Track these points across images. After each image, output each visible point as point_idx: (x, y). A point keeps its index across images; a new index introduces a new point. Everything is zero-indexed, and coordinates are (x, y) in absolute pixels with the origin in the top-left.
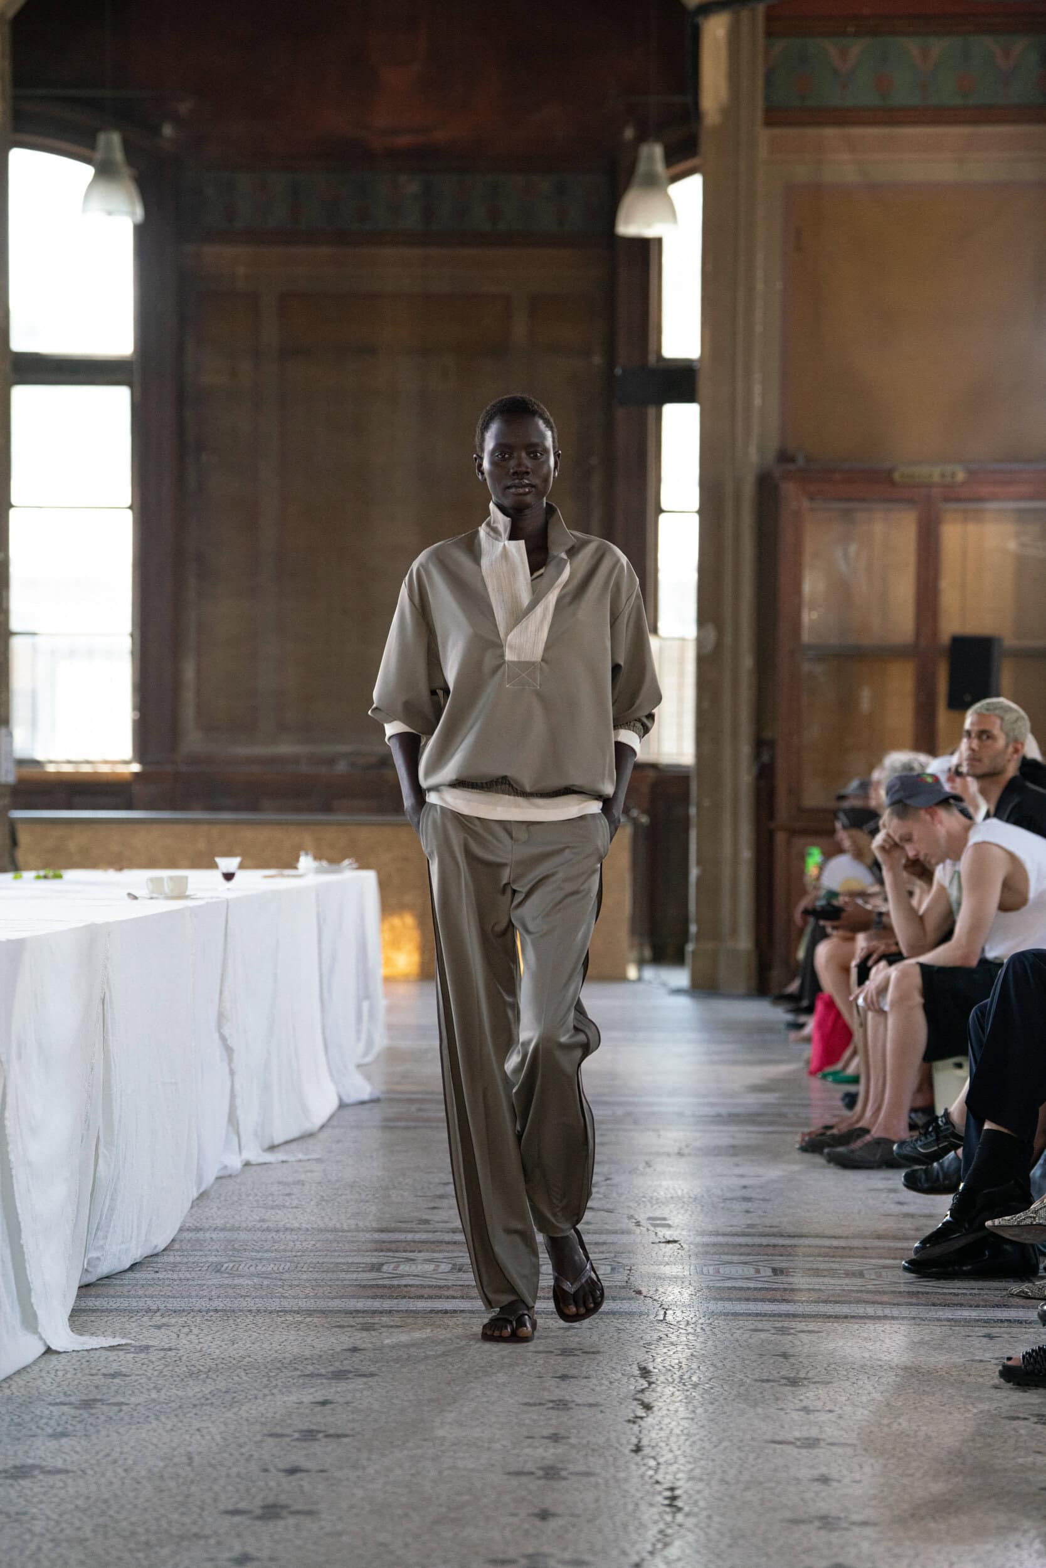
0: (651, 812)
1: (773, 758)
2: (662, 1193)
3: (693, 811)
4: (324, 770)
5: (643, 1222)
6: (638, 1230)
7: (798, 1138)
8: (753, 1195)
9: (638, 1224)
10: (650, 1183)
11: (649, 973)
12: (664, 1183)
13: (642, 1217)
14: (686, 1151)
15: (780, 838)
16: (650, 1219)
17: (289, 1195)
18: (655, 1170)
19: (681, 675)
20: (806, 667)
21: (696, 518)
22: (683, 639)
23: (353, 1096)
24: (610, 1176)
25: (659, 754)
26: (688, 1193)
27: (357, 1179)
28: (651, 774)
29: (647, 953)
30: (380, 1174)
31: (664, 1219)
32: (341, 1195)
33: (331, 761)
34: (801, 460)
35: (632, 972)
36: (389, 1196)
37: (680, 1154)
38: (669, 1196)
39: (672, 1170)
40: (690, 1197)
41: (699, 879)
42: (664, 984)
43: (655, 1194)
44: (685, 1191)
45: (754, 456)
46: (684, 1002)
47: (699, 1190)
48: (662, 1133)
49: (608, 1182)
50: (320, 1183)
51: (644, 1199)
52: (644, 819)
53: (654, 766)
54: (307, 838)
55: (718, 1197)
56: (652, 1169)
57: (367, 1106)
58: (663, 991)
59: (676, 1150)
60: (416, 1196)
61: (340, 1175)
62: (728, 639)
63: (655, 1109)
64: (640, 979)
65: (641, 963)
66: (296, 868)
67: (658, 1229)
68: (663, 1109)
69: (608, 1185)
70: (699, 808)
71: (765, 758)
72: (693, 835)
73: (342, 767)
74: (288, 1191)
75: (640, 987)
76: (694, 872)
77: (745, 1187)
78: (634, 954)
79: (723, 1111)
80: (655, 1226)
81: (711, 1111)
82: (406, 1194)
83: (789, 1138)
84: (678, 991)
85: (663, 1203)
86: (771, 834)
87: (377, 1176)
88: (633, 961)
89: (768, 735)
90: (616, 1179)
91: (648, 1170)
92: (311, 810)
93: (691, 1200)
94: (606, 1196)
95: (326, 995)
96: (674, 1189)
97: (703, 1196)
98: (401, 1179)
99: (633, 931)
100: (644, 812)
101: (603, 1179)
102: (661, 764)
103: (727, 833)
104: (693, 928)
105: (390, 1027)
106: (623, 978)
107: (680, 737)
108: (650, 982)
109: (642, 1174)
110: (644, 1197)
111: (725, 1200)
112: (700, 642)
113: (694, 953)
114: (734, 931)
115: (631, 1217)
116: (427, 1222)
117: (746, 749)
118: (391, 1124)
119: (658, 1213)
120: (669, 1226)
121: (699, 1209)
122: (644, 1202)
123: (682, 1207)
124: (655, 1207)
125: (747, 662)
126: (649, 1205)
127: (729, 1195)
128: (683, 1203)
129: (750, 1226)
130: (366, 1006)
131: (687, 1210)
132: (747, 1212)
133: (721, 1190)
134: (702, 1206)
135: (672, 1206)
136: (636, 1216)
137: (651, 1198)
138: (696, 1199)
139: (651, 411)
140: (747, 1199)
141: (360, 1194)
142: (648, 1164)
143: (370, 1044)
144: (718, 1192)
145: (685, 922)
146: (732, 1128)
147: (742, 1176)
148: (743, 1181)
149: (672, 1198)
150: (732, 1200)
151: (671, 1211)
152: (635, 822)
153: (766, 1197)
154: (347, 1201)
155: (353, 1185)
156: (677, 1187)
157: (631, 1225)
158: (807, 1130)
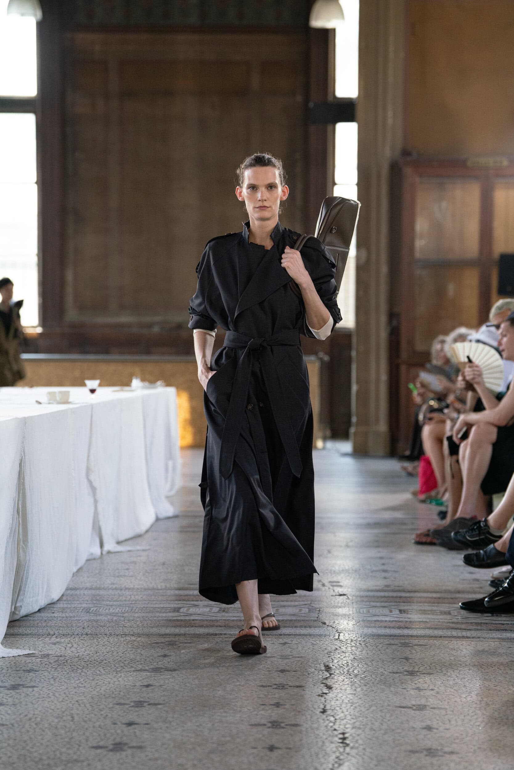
0: (331, 355)
1: (399, 323)
2: (337, 568)
3: (354, 353)
4: (146, 331)
5: (326, 584)
6: (323, 589)
7: (413, 537)
8: (389, 569)
9: (324, 585)
10: (330, 562)
11: (330, 444)
12: (338, 562)
13: (326, 581)
14: (350, 544)
15: (403, 368)
16: (330, 582)
17: (127, 569)
18: (333, 555)
19: (347, 276)
20: (418, 272)
21: (355, 188)
23: (163, 514)
26: (351, 568)
27: (166, 561)
29: (328, 433)
30: (178, 557)
31: (338, 582)
32: (157, 569)
33: (150, 325)
34: (415, 155)
35: (320, 444)
36: (184, 570)
37: (347, 546)
38: (341, 569)
39: (342, 555)
40: (353, 570)
41: (358, 392)
42: (338, 451)
43: (333, 569)
44: (350, 566)
45: (388, 152)
46: (349, 461)
48: (337, 534)
50: (145, 563)
51: (327, 571)
52: (326, 358)
54: (137, 369)
55: (368, 570)
56: (331, 554)
57: (171, 520)
58: (337, 455)
59: (345, 544)
61: (156, 558)
62: (373, 256)
63: (333, 521)
64: (324, 448)
65: (325, 439)
66: (130, 386)
67: (335, 588)
68: (338, 521)
70: (357, 352)
71: (395, 323)
72: (354, 367)
73: (156, 329)
74: (127, 567)
75: (324, 453)
76: (354, 388)
77: (383, 564)
78: (321, 434)
79: (371, 521)
80: (333, 586)
81: (365, 521)
82: (193, 569)
83: (408, 537)
84: (345, 455)
85: (338, 573)
86: (398, 366)
87: (177, 559)
88: (320, 438)
89: (396, 310)
91: (329, 555)
92: (138, 353)
93: (354, 572)
95: (149, 456)
96: (344, 565)
97: (360, 570)
99: (321, 421)
100: (325, 355)
103: (373, 366)
104: (354, 419)
105: (184, 475)
108: (330, 450)
109: (326, 557)
110: (327, 570)
111: (372, 572)
112: (357, 258)
113: (355, 433)
114: (377, 421)
115: (320, 581)
117: (383, 318)
118: (185, 530)
119: (335, 579)
120: (341, 586)
121: (358, 576)
122: (327, 573)
123: (348, 576)
124: (333, 575)
125: (384, 269)
126: (330, 574)
127: (375, 569)
128: (349, 573)
129: (386, 586)
130: (170, 463)
131: (351, 577)
132: (385, 578)
133: (371, 566)
134: (360, 575)
135: (342, 575)
136: (323, 581)
137: (331, 570)
138: (356, 571)
139: (330, 127)
140: (385, 571)
141: (167, 569)
142: (329, 552)
143: (173, 485)
144: (369, 567)
145: (349, 416)
146: (376, 531)
147: (381, 558)
148: (383, 561)
149: (343, 570)
150: (376, 571)
151: (342, 578)
152: (321, 360)
153: (396, 570)
154: (161, 573)
155: (164, 564)
156: (346, 565)
157: (320, 586)
158: (418, 532)
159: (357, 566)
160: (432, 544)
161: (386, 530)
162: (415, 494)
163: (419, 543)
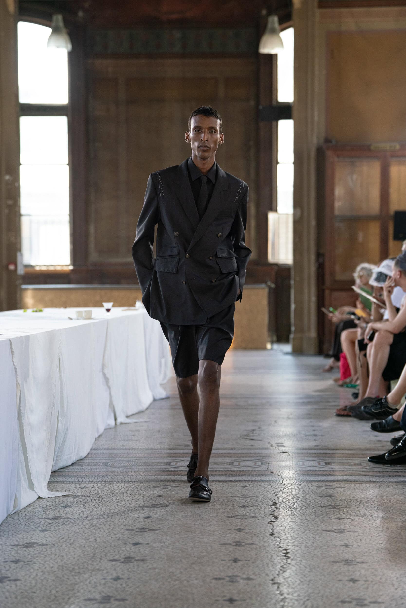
0: (276, 283)
1: (324, 261)
2: (281, 433)
3: (292, 282)
5: (274, 445)
6: (272, 448)
7: (335, 411)
8: (317, 434)
9: (272, 445)
10: (276, 429)
11: (276, 346)
12: (282, 429)
13: (273, 443)
14: (291, 416)
15: (327, 292)
16: (276, 443)
17: (134, 435)
18: (278, 424)
19: (287, 228)
20: (337, 224)
21: (292, 166)
22: (287, 214)
23: (158, 396)
25: (278, 260)
26: (291, 433)
27: (161, 429)
28: (276, 268)
29: (275, 338)
30: (169, 427)
31: (282, 443)
32: (154, 435)
34: (334, 142)
35: (269, 346)
36: (173, 436)
37: (288, 418)
38: (284, 434)
39: (285, 424)
40: (292, 435)
41: (295, 309)
42: (282, 351)
43: (279, 434)
45: (315, 140)
46: (289, 358)
48: (281, 409)
49: (260, 429)
50: (146, 431)
52: (273, 286)
53: (277, 265)
54: (139, 295)
55: (303, 435)
57: (165, 400)
58: (281, 354)
59: (287, 416)
60: (184, 436)
61: (154, 427)
62: (305, 213)
63: (279, 400)
64: (272, 349)
65: (272, 342)
66: (135, 306)
67: (280, 448)
68: (282, 400)
69: (260, 431)
70: (295, 280)
71: (321, 261)
72: (292, 291)
74: (133, 434)
75: (271, 352)
76: (293, 307)
77: (314, 430)
78: (269, 339)
79: (306, 400)
80: (278, 446)
81: (301, 401)
82: (180, 435)
83: (331, 411)
84: (287, 353)
85: (282, 437)
86: (323, 291)
88: (269, 342)
89: (322, 251)
90: (263, 428)
91: (276, 424)
94: (259, 435)
95: (148, 356)
97: (297, 434)
98: (178, 429)
99: (269, 330)
100: (272, 283)
102: (279, 264)
103: (306, 291)
104: (293, 329)
106: (265, 349)
107: (287, 253)
108: (276, 350)
109: (273, 426)
110: (274, 435)
111: (306, 436)
112: (294, 215)
113: (293, 338)
114: (309, 329)
115: (269, 443)
117: (313, 257)
118: (174, 407)
119: (280, 441)
120: (284, 446)
121: (296, 439)
122: (274, 437)
123: (289, 439)
124: (279, 439)
125: (313, 223)
126: (276, 438)
127: (308, 434)
128: (290, 437)
129: (316, 446)
130: (163, 361)
131: (291, 440)
132: (315, 440)
133: (305, 432)
134: (297, 438)
135: (285, 438)
136: (271, 442)
137: (277, 435)
138: (294, 435)
139: (274, 123)
140: (315, 435)
141: (162, 435)
142: (276, 422)
143: (165, 375)
144: (303, 432)
145: (289, 326)
146: (309, 407)
147: (313, 426)
148: (313, 428)
149: (285, 435)
150: (309, 435)
151: (285, 440)
152: (269, 287)
153: (323, 434)
154: (157, 438)
155: (159, 431)
156: (287, 431)
157: (269, 446)
158: (339, 408)
159: (295, 432)
160: (348, 416)
161: (316, 407)
162: (336, 381)
163: (339, 415)
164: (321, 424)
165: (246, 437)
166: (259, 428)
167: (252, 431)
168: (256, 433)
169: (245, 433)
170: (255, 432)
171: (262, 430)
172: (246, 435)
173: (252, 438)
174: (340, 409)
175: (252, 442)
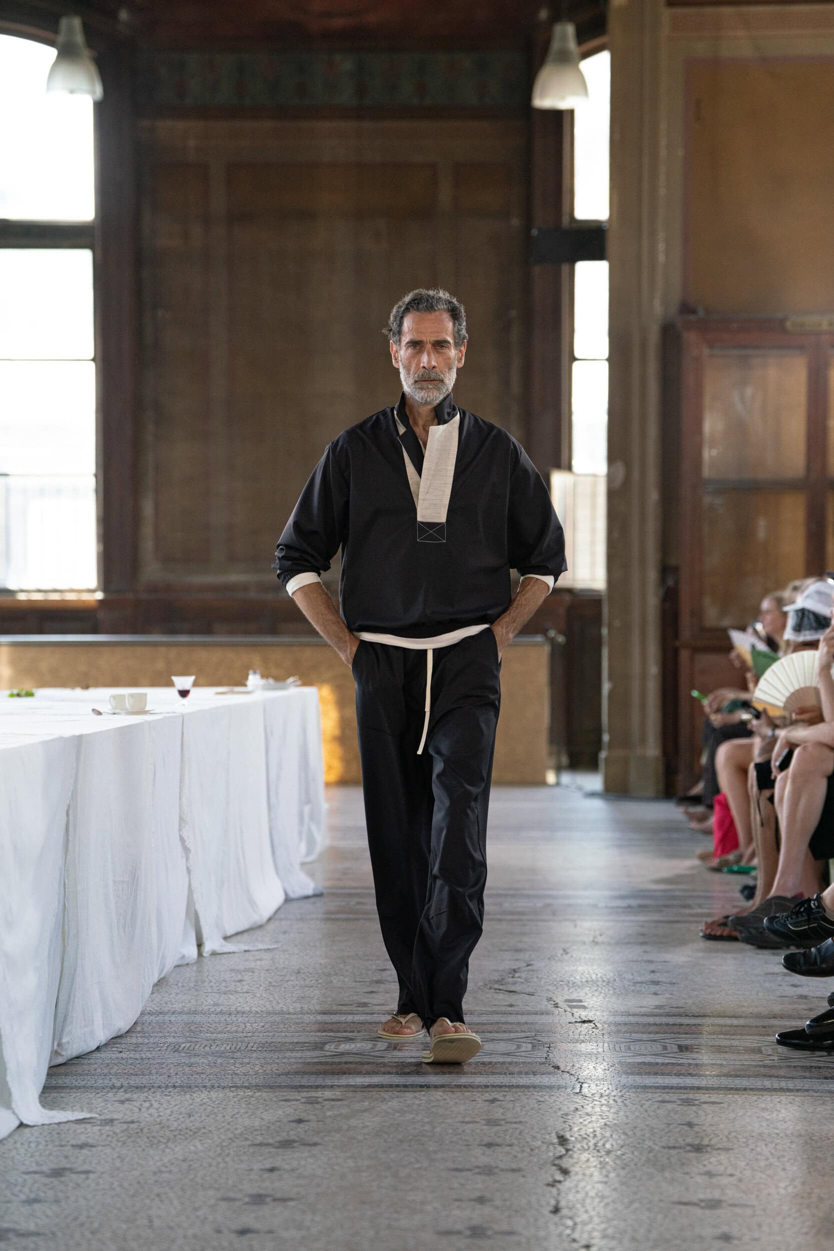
0: (568, 632)
1: (677, 582)
2: (578, 978)
3: (605, 631)
4: (270, 596)
5: (561, 1004)
6: (556, 1011)
7: (702, 927)
8: (662, 979)
9: (556, 1006)
10: (567, 968)
11: (566, 778)
12: (580, 968)
13: (559, 1000)
14: (600, 939)
15: (685, 655)
16: (567, 1001)
17: (240, 981)
18: (572, 957)
19: (593, 507)
20: (707, 500)
21: (605, 366)
22: (595, 476)
23: (298, 892)
24: (530, 963)
25: (574, 580)
26: (601, 977)
27: (302, 967)
28: (567, 598)
29: (565, 760)
30: (322, 962)
31: (581, 1001)
32: (288, 981)
34: (701, 313)
35: (551, 777)
36: (331, 982)
37: (595, 943)
38: (585, 980)
39: (587, 956)
40: (604, 981)
41: (611, 693)
42: (580, 788)
43: (572, 978)
44: (599, 975)
45: (658, 308)
46: (598, 805)
47: (612, 975)
48: (579, 923)
49: (529, 967)
50: (268, 970)
51: (562, 983)
52: (561, 639)
53: (570, 591)
54: (256, 658)
55: (629, 981)
56: (569, 955)
57: (312, 900)
58: (578, 795)
59: (591, 939)
60: (356, 981)
61: (287, 963)
62: (636, 476)
63: (572, 901)
64: (558, 784)
65: (559, 769)
66: (245, 685)
67: (575, 1011)
68: (580, 901)
69: (529, 971)
70: (610, 627)
71: (670, 582)
72: (605, 652)
74: (240, 977)
75: (557, 791)
76: (606, 687)
77: (653, 972)
78: (552, 762)
79: (633, 902)
80: (572, 1007)
81: (623, 903)
82: (346, 979)
83: (693, 927)
84: (592, 795)
85: (579, 987)
86: (676, 651)
87: (321, 964)
88: (552, 768)
89: (673, 562)
90: (537, 965)
91: (566, 957)
92: (260, 632)
93: (605, 984)
94: (527, 981)
95: (273, 799)
96: (589, 973)
97: (615, 980)
98: (341, 966)
99: (552, 741)
100: (560, 632)
101: (525, 965)
102: (577, 589)
103: (636, 651)
104: (606, 738)
106: (543, 783)
107: (593, 564)
108: (567, 787)
109: (561, 961)
110: (562, 981)
111: (635, 983)
112: (610, 478)
113: (606, 759)
114: (643, 740)
115: (550, 999)
116: (365, 1005)
117: (652, 575)
118: (333, 917)
119: (574, 996)
120: (585, 1008)
121: (612, 991)
122: (562, 985)
123: (597, 990)
124: (572, 990)
125: (653, 496)
126: (566, 988)
127: (639, 979)
128: (598, 986)
129: (657, 1007)
130: (308, 809)
131: (601, 993)
132: (656, 994)
133: (632, 974)
134: (615, 989)
135: (587, 989)
136: (555, 999)
137: (569, 982)
138: (609, 982)
139: (565, 268)
140: (656, 983)
141: (305, 980)
142: (566, 952)
143: (312, 845)
144: (630, 976)
145: (598, 732)
146: (641, 917)
147: (651, 962)
148: (652, 967)
149: (588, 982)
150: (642, 983)
151: (587, 994)
152: (552, 641)
153: (674, 981)
154: (294, 987)
155: (299, 972)
156: (591, 971)
157: (550, 1007)
158: (710, 920)
159: (610, 975)
160: (730, 939)
161: (657, 917)
162: (703, 857)
163: (710, 937)
164: (668, 957)
165: (496, 986)
166: (528, 965)
167: (510, 973)
168: (519, 977)
169: (496, 976)
170: (517, 975)
171: (533, 971)
172: (497, 982)
173: (512, 988)
174: (713, 923)
175: (511, 999)
